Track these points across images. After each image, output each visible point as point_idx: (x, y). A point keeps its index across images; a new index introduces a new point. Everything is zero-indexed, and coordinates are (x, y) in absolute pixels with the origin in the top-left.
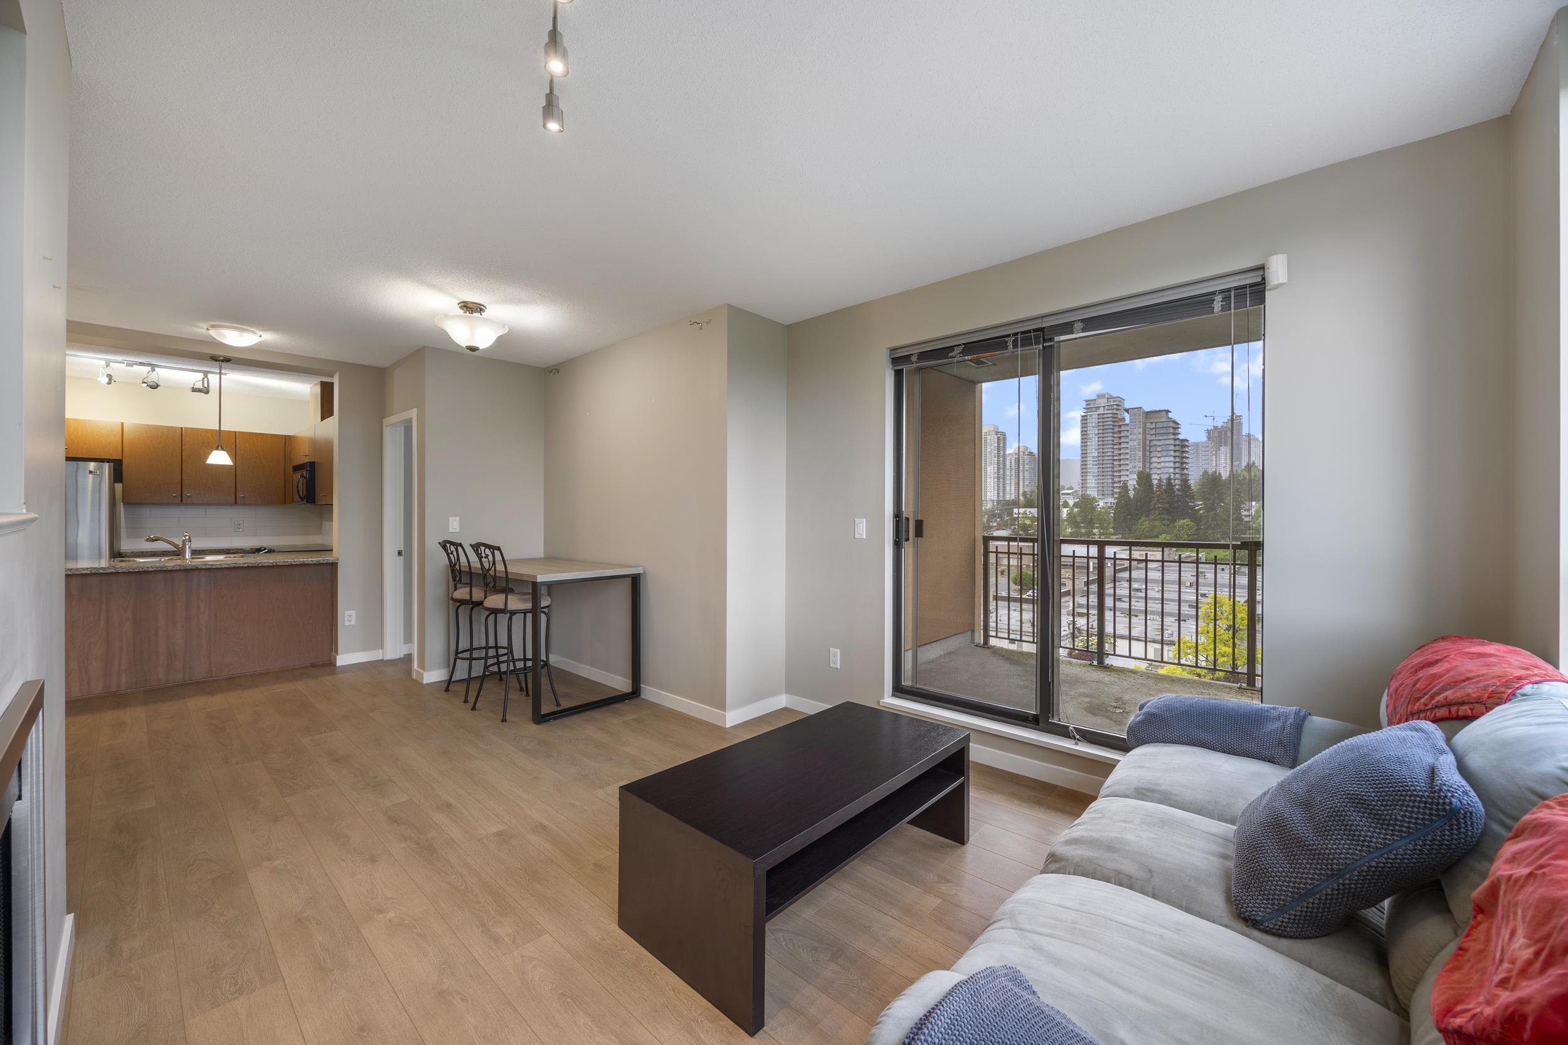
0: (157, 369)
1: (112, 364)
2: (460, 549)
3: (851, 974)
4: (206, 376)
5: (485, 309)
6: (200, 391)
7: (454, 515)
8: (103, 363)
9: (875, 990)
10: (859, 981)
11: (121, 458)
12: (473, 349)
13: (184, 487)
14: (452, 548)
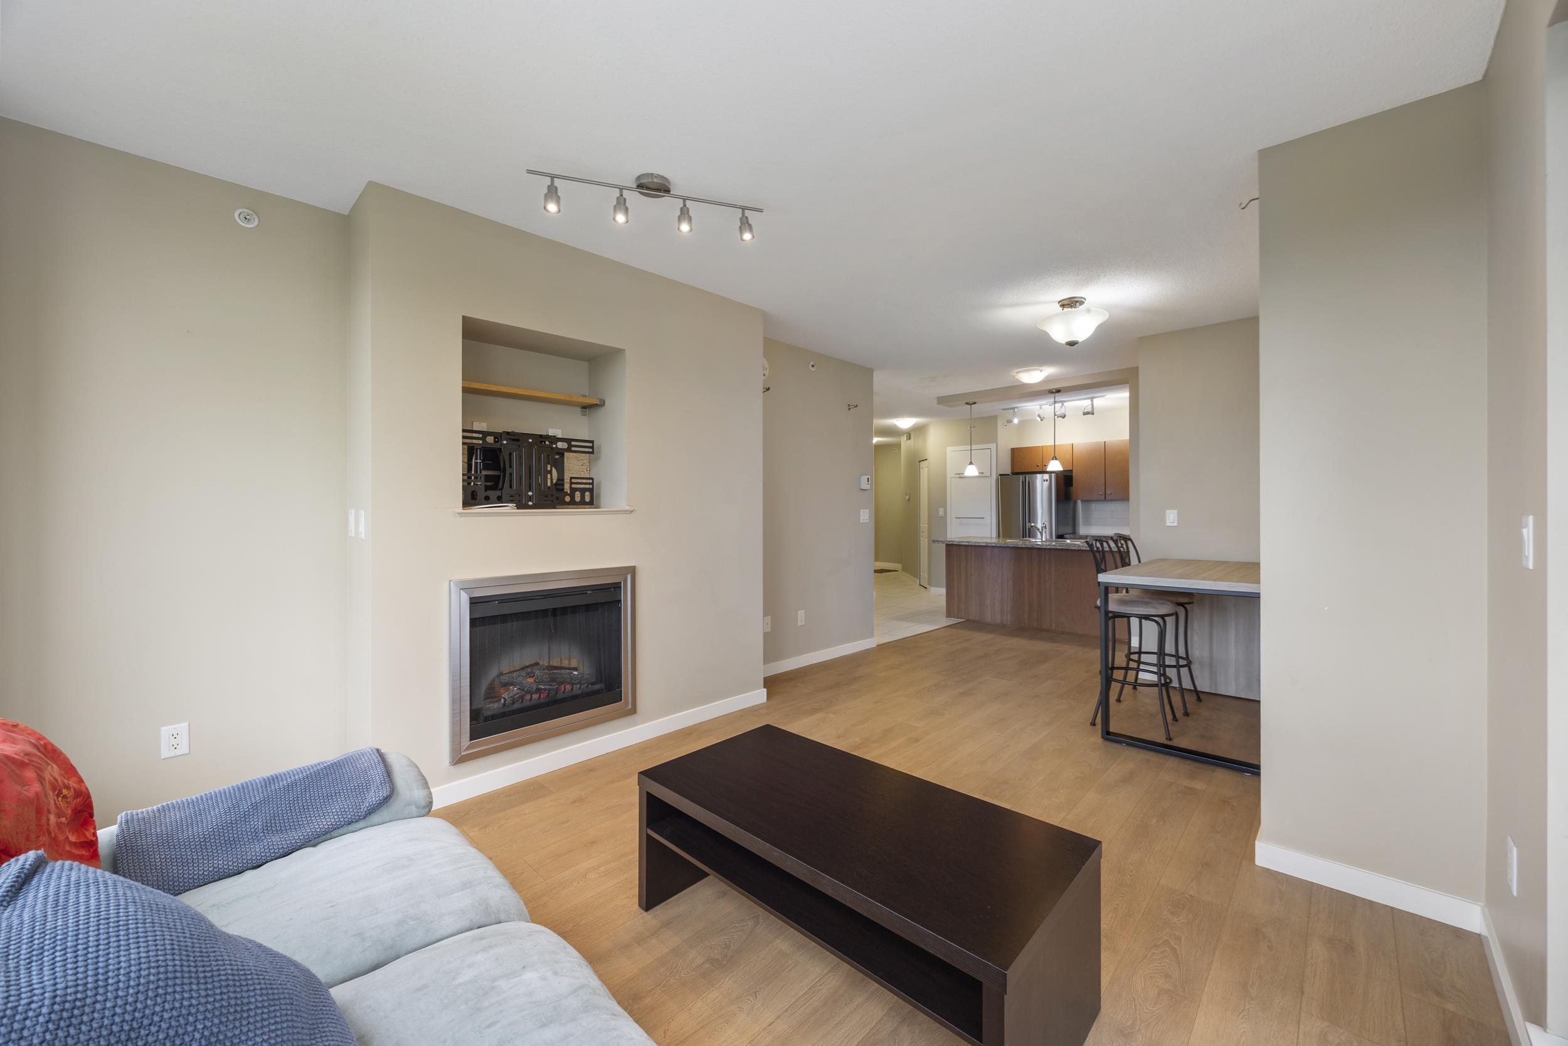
0: (1065, 404)
1: (1043, 407)
2: (1129, 543)
3: (687, 972)
4: (1092, 401)
5: (1084, 300)
6: (1088, 413)
7: (1172, 508)
8: (1038, 407)
9: (663, 989)
10: (677, 977)
11: (1071, 469)
12: (1072, 344)
13: (1107, 487)
14: (1123, 542)
